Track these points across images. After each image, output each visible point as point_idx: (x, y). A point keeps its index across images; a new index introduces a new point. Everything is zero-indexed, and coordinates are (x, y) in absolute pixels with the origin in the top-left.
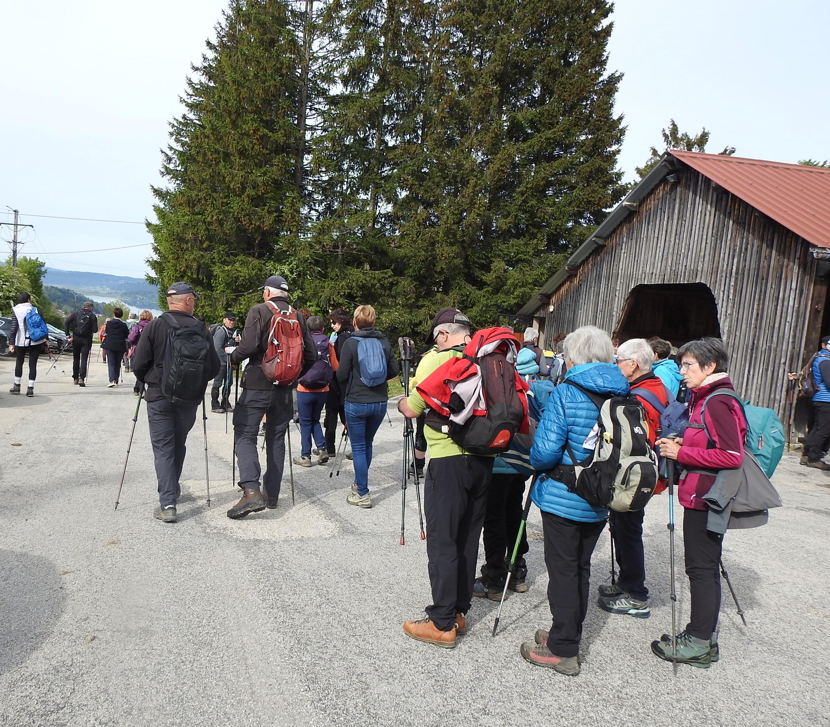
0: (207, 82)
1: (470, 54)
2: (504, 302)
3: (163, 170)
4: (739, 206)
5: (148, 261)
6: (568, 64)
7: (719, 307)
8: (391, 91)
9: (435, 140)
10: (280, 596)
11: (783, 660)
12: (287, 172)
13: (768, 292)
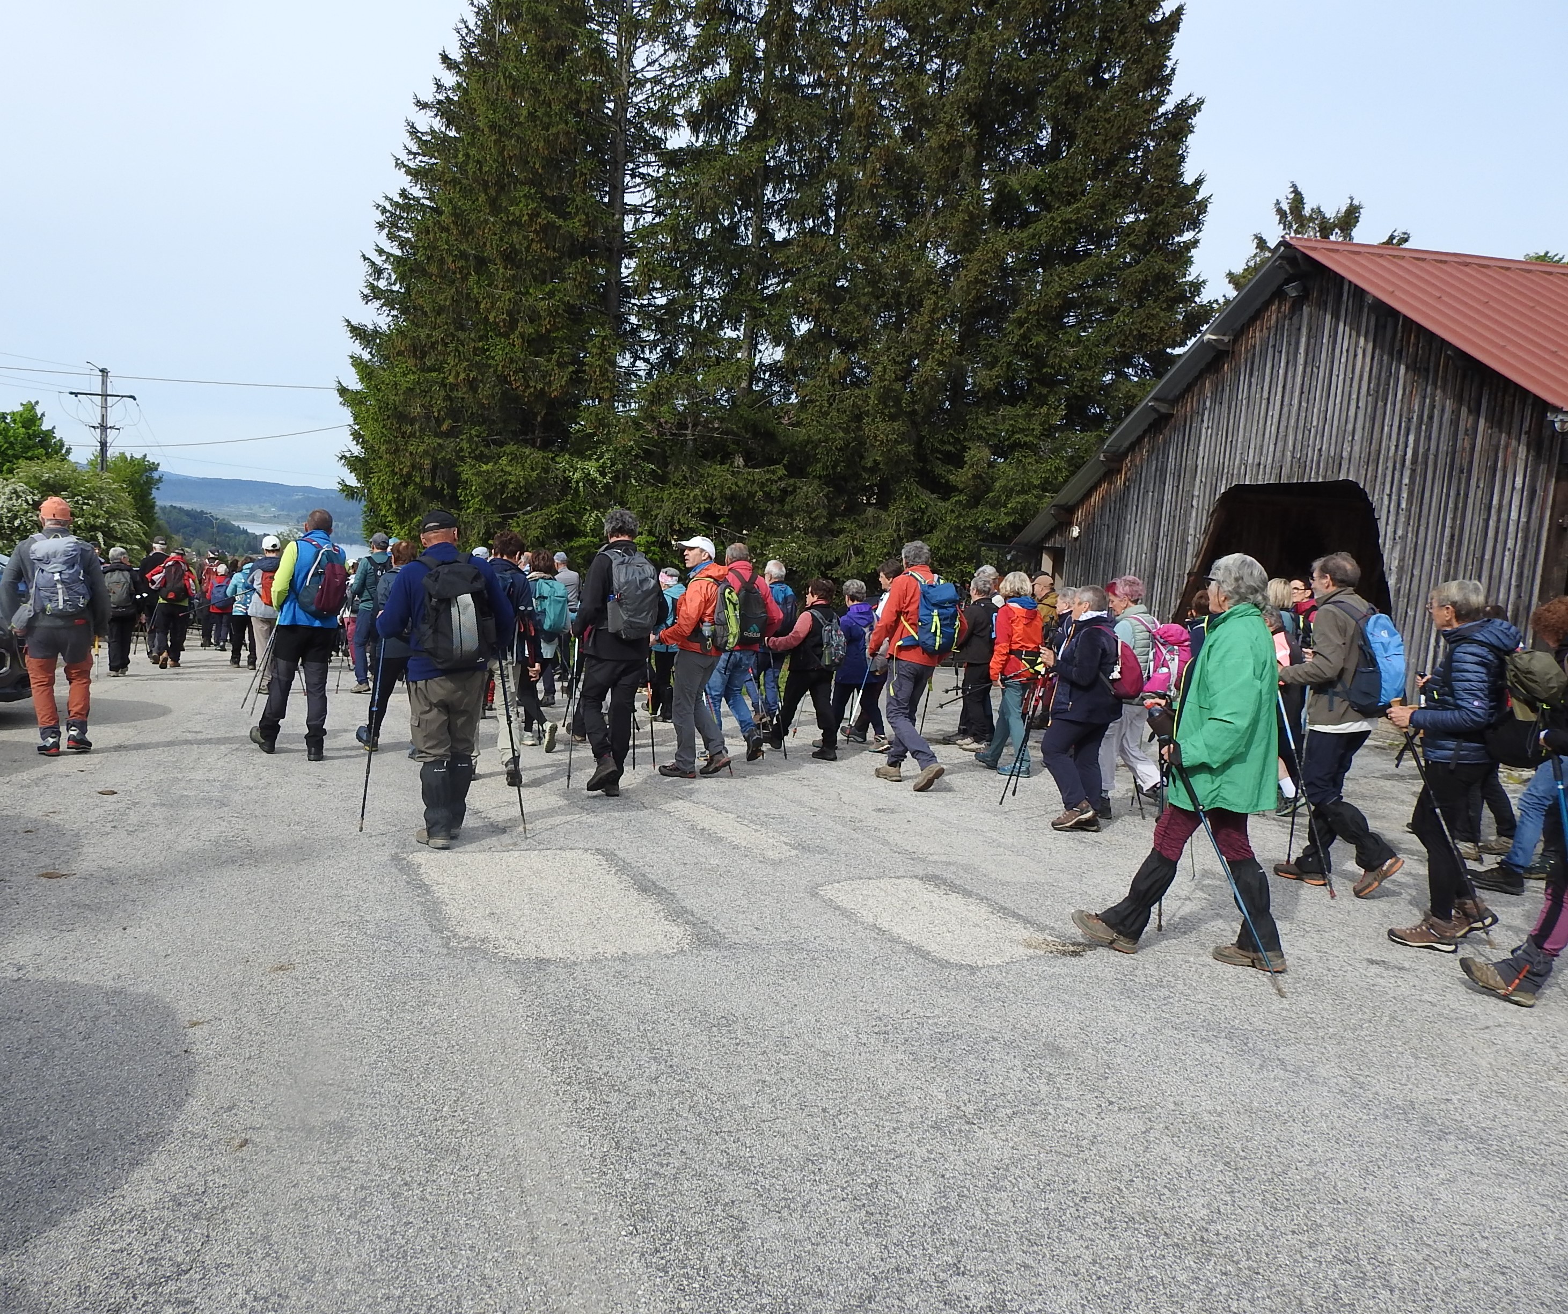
0: (443, 129)
1: (921, 69)
2: (989, 521)
3: (367, 291)
4: (1417, 338)
5: (343, 457)
6: (1102, 84)
7: (1381, 525)
8: (779, 139)
9: (859, 228)
10: (585, 1061)
11: (1504, 1167)
12: (592, 290)
13: (1471, 494)
